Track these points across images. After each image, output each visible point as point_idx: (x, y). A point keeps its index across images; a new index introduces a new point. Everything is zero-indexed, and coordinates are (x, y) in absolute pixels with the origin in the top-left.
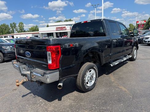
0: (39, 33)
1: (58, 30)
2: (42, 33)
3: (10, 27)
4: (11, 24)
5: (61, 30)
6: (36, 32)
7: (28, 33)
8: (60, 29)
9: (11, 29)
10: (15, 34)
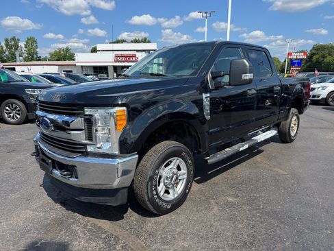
0: (75, 65)
1: (119, 62)
2: (82, 66)
3: (5, 48)
4: (7, 40)
5: (126, 61)
6: (67, 62)
7: (48, 62)
8: (124, 59)
9: (7, 53)
10: (18, 63)
